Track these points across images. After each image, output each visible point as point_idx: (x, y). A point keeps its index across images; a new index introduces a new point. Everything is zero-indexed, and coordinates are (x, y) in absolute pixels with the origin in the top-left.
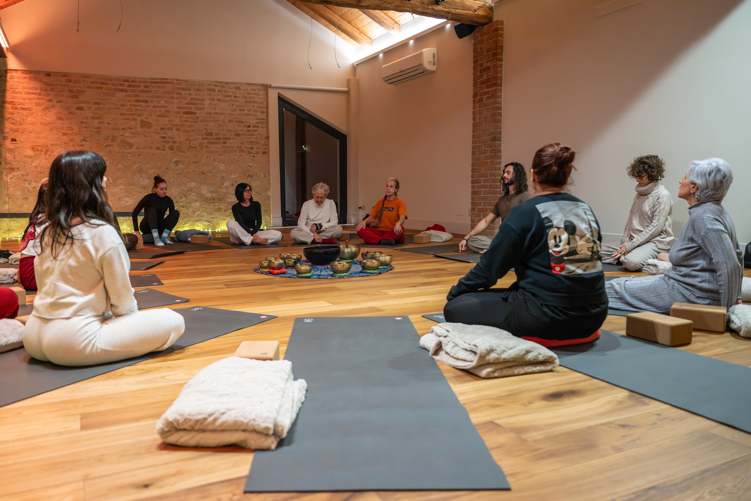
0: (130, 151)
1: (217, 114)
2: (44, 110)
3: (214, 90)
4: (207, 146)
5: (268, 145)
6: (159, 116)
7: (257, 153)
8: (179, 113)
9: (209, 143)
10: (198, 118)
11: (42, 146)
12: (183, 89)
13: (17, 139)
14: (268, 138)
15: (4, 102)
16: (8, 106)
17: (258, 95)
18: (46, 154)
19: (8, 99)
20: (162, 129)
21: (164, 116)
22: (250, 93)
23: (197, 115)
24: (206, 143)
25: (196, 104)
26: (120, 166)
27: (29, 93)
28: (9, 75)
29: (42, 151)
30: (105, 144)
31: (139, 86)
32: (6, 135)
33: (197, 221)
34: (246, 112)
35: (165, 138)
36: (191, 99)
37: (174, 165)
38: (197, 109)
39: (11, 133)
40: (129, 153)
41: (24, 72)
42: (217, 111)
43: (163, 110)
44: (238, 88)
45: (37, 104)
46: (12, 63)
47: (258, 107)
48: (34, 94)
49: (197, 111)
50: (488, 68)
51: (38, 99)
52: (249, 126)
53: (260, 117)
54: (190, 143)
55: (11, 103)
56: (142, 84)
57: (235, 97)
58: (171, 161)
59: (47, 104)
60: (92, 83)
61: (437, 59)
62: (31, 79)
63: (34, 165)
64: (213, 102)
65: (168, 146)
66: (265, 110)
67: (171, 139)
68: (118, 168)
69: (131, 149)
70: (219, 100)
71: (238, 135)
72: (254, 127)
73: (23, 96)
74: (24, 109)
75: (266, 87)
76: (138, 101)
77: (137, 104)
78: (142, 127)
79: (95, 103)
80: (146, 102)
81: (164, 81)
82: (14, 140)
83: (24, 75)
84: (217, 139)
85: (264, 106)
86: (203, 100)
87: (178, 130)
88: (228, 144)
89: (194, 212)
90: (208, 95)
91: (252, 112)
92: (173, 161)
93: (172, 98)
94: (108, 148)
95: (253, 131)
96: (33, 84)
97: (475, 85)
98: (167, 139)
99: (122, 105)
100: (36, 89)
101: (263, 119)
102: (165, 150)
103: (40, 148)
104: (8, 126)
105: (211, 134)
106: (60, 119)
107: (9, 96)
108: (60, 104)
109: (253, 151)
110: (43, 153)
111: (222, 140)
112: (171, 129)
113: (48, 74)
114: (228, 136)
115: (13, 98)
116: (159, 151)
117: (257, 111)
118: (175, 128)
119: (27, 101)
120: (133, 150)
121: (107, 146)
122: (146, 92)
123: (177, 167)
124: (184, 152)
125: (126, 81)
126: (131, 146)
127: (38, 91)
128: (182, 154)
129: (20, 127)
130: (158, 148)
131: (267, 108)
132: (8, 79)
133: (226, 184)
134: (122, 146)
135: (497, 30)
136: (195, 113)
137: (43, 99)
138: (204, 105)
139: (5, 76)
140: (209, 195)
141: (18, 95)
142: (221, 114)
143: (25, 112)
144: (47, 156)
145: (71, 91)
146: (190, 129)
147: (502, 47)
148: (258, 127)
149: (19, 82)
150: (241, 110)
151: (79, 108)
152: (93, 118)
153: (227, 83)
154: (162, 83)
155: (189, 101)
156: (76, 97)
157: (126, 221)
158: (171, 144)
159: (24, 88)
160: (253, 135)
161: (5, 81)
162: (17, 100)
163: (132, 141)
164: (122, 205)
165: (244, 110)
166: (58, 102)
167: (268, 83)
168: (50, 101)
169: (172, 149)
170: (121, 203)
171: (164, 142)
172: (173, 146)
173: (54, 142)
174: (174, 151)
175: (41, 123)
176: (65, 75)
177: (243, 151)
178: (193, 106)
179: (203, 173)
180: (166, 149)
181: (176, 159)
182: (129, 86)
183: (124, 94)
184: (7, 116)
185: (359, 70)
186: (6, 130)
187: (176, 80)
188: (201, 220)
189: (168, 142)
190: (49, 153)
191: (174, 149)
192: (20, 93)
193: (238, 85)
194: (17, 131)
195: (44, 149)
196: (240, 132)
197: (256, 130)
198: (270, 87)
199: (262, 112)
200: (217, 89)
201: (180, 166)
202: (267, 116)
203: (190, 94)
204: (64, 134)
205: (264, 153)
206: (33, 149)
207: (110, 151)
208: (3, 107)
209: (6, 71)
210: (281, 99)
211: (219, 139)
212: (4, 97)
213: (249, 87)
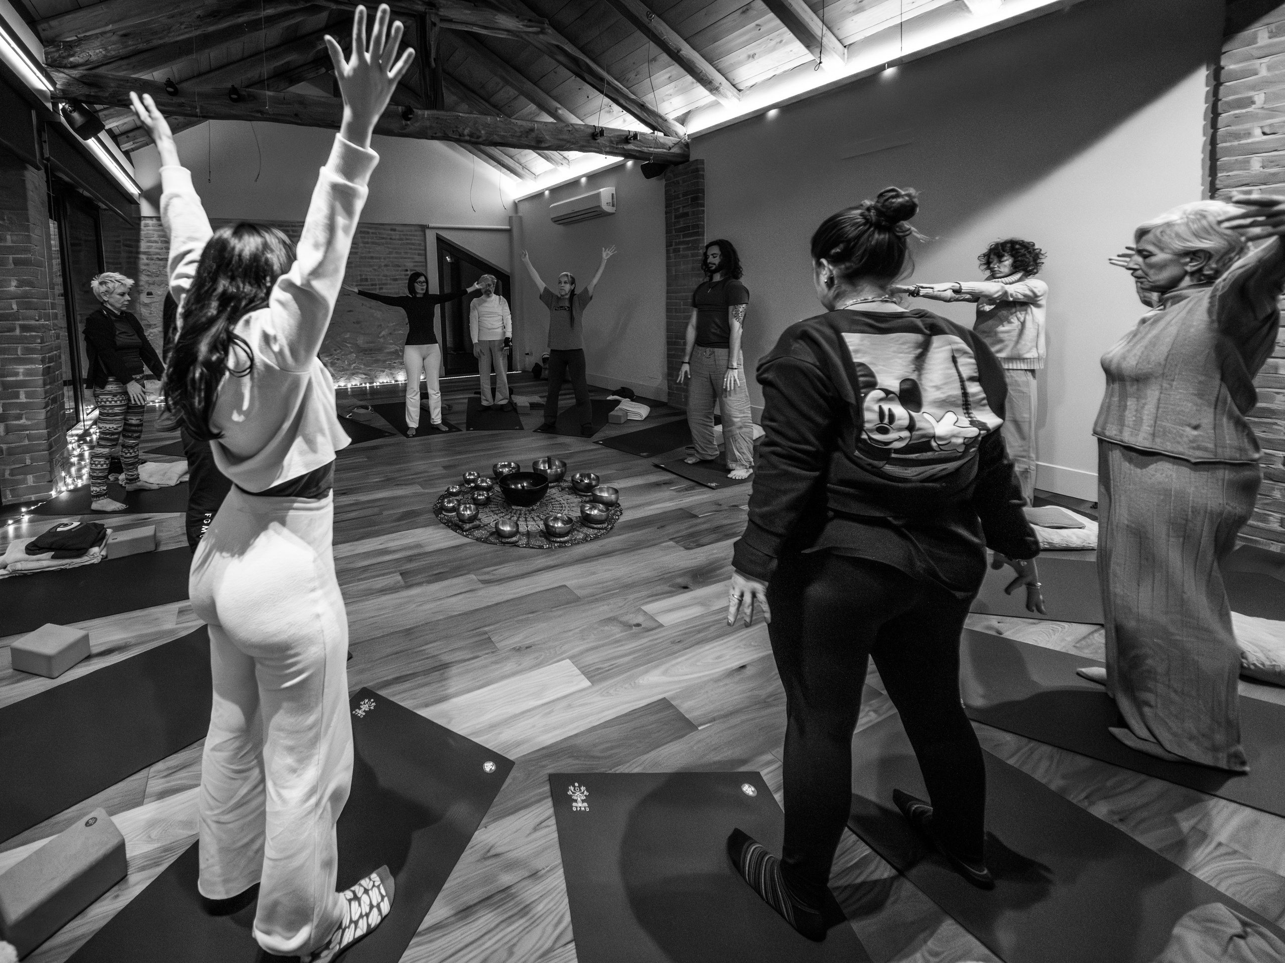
1: (372, 258)
13: (154, 293)
15: (138, 253)
16: (143, 256)
17: (415, 236)
19: (142, 250)
22: (406, 235)
28: (143, 223)
32: (142, 289)
33: (353, 374)
34: (403, 254)
39: (146, 287)
44: (395, 230)
46: (146, 210)
47: (416, 249)
50: (686, 215)
53: (418, 260)
55: (145, 253)
57: (391, 239)
61: (615, 200)
64: (367, 245)
66: (422, 252)
70: (373, 243)
71: (396, 280)
73: (159, 245)
74: (160, 260)
75: (424, 228)
82: (149, 294)
84: (372, 285)
85: (422, 248)
89: (350, 365)
90: (362, 238)
91: (409, 255)
97: (668, 231)
101: (421, 262)
104: (143, 279)
105: (366, 280)
107: (143, 246)
114: (384, 282)
115: (148, 248)
117: (415, 254)
129: (157, 279)
131: (425, 250)
132: (142, 227)
133: (383, 333)
135: (697, 170)
139: (139, 224)
140: (366, 346)
141: (153, 245)
142: (376, 258)
143: (161, 263)
147: (703, 192)
149: (153, 230)
150: (397, 253)
153: (381, 225)
159: (159, 236)
161: (139, 230)
162: (152, 250)
165: (400, 253)
167: (424, 223)
185: (521, 207)
186: (142, 283)
188: (357, 373)
192: (156, 242)
193: (394, 227)
194: (153, 284)
198: (428, 228)
199: (419, 254)
200: (371, 231)
202: (426, 258)
208: (137, 259)
209: (140, 218)
210: (440, 240)
211: (375, 285)
212: (138, 247)
213: (405, 228)
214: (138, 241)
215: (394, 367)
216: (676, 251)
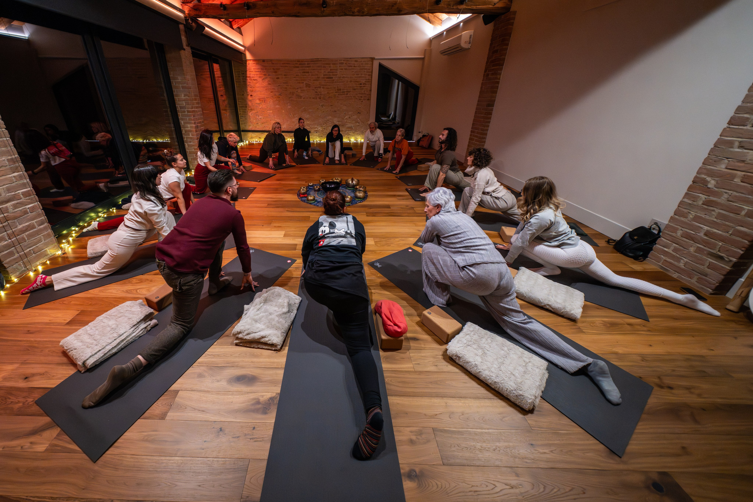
1: (344, 77)
2: (263, 79)
3: (343, 63)
5: (370, 95)
6: (314, 80)
7: (364, 99)
8: (324, 78)
9: (338, 94)
10: (333, 80)
11: (263, 98)
12: (327, 64)
14: (371, 90)
15: (246, 77)
16: (248, 79)
17: (367, 64)
19: (248, 75)
20: (315, 88)
21: (317, 80)
22: (362, 64)
23: (334, 79)
25: (333, 72)
27: (256, 72)
28: (247, 62)
31: (305, 64)
32: (248, 93)
34: (360, 75)
35: (317, 92)
36: (331, 70)
38: (334, 75)
39: (250, 92)
41: (254, 60)
42: (344, 76)
43: (316, 76)
44: (356, 61)
45: (260, 77)
46: (249, 56)
47: (367, 72)
48: (258, 72)
49: (333, 77)
51: (260, 74)
52: (361, 84)
53: (367, 78)
55: (249, 77)
56: (306, 63)
57: (354, 66)
59: (264, 77)
60: (283, 64)
62: (257, 64)
63: (260, 107)
64: (342, 71)
66: (370, 73)
70: (346, 69)
71: (354, 89)
72: (363, 84)
73: (254, 73)
74: (255, 80)
75: (372, 59)
76: (304, 72)
77: (303, 74)
78: (306, 87)
79: (285, 75)
80: (308, 72)
81: (317, 60)
82: (251, 96)
83: (254, 62)
85: (370, 71)
86: (336, 70)
87: (323, 88)
88: (348, 95)
90: (340, 66)
91: (363, 76)
93: (321, 69)
95: (363, 86)
96: (258, 67)
99: (297, 75)
100: (259, 69)
101: (369, 79)
104: (249, 89)
105: (340, 90)
106: (269, 84)
107: (248, 74)
108: (270, 76)
109: (362, 99)
111: (346, 93)
112: (320, 87)
113: (264, 61)
114: (349, 90)
115: (250, 74)
117: (366, 74)
118: (322, 86)
119: (256, 76)
120: (302, 99)
122: (308, 67)
125: (299, 61)
126: (301, 97)
127: (260, 70)
129: (254, 89)
130: (313, 98)
131: (372, 72)
133: (346, 117)
136: (332, 78)
137: (262, 74)
138: (337, 72)
139: (246, 63)
141: (252, 73)
142: (346, 77)
143: (255, 81)
145: (273, 69)
146: (329, 87)
148: (366, 84)
149: (252, 66)
150: (357, 74)
151: (278, 78)
152: (284, 83)
153: (350, 58)
154: (316, 61)
155: (329, 71)
156: (276, 72)
158: (320, 96)
159: (254, 69)
160: (363, 89)
161: (246, 66)
162: (251, 76)
163: (302, 95)
166: (269, 75)
167: (373, 57)
168: (265, 75)
169: (320, 99)
172: (321, 97)
175: (262, 87)
176: (271, 60)
177: (357, 99)
178: (331, 74)
179: (335, 111)
181: (322, 104)
182: (300, 64)
183: (298, 69)
184: (248, 84)
185: (433, 42)
186: (248, 91)
187: (323, 59)
192: (252, 72)
193: (356, 59)
194: (252, 91)
196: (356, 88)
197: (365, 86)
198: (375, 59)
199: (369, 75)
202: (372, 77)
203: (330, 67)
204: (271, 92)
205: (368, 99)
208: (246, 79)
209: (246, 61)
210: (381, 66)
211: (344, 92)
212: (246, 74)
213: (363, 60)
214: (246, 71)
215: (349, 135)
216: (488, 75)
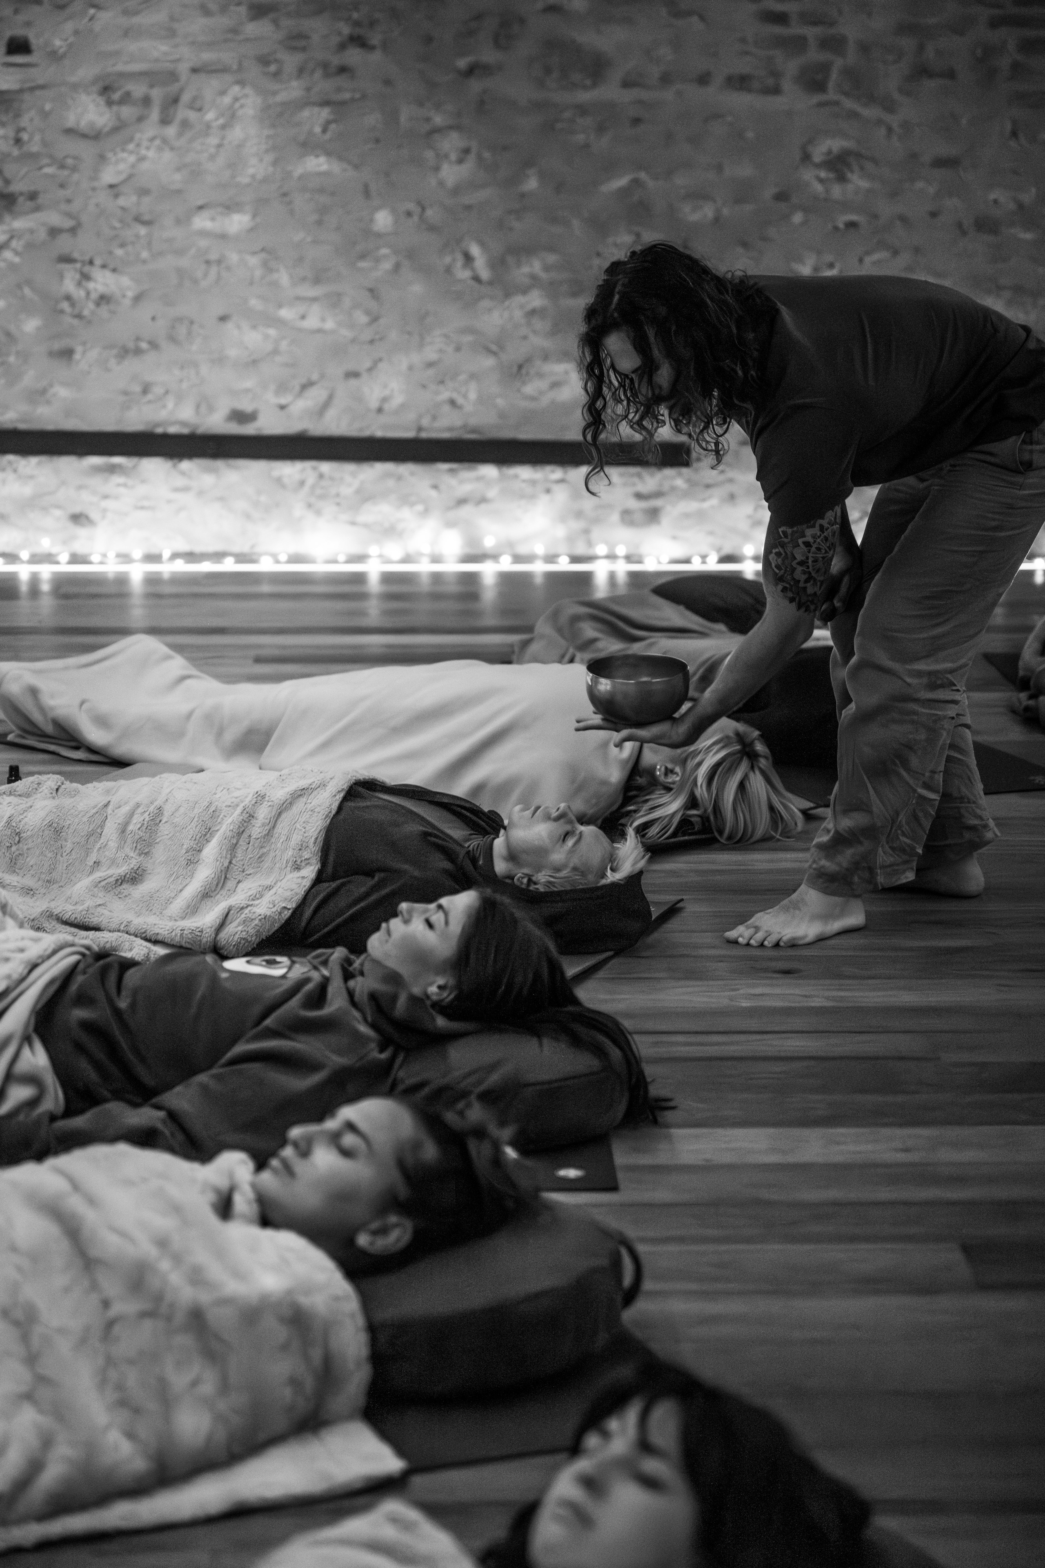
0: (584, 97)
4: (1016, 67)
13: (34, 42)
18: (165, 121)
24: (1011, 45)
26: (532, 184)
29: (146, 101)
30: (462, 63)
37: (823, 174)
40: (582, 110)
54: (921, 48)
58: (806, 157)
65: (791, 66)
67: (815, 23)
68: (523, 195)
69: (594, 85)
92: (819, 153)
94: (476, 86)
98: (796, 29)
102: (776, 90)
103: (138, 90)
110: (155, 114)
116: (740, 101)
121: (471, 71)
123: (837, 191)
124: (890, 107)
128: (870, 112)
134: (548, 70)
144: (171, 131)
157: (548, 491)
164: (533, 399)
170: (529, 389)
171: (781, 42)
173: (207, 56)
174: (832, 94)
180: (787, 85)
189: (798, 44)
190: (182, 113)
191: (831, 85)
195: (157, 94)
201: (858, 182)
206: (106, 90)
207: (482, 102)
